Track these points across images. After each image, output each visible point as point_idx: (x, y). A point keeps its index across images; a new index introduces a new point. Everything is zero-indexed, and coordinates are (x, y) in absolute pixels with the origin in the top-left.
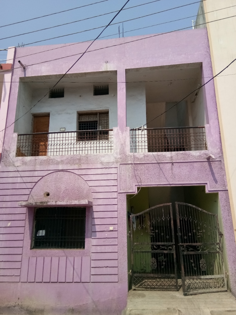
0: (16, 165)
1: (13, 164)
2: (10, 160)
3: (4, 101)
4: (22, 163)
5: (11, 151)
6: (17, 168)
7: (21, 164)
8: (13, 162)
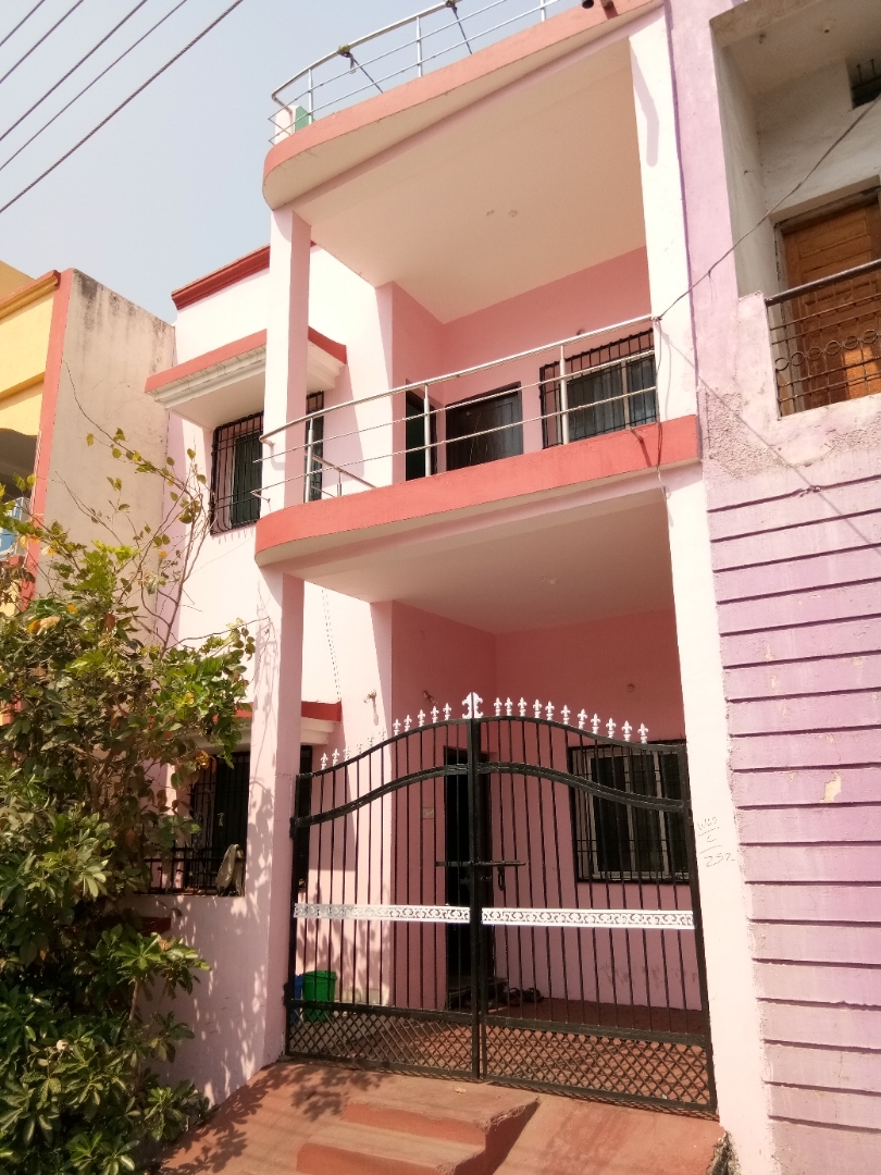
0: (793, 461)
1: (775, 456)
2: (753, 440)
3: (653, 161)
4: (825, 439)
5: (747, 395)
6: (805, 471)
7: (827, 449)
8: (771, 446)
